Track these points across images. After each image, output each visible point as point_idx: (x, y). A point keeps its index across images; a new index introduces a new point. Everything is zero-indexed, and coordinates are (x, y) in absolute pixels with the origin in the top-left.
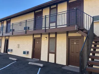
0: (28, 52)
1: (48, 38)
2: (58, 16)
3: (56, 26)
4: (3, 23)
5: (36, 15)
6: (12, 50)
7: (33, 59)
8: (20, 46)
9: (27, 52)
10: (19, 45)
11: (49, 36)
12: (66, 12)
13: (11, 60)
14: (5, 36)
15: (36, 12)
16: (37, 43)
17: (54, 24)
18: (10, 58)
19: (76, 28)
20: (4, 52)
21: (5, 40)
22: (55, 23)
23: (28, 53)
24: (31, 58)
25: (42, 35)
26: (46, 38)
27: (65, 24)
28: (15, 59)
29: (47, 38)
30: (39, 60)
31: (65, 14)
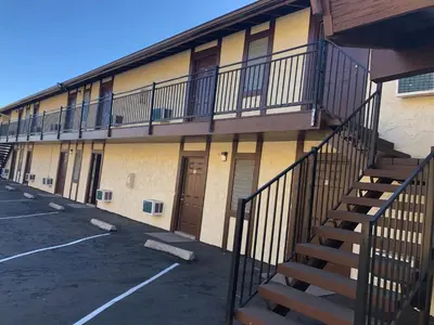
0: (162, 204)
1: (230, 155)
2: (273, 64)
3: (264, 107)
4: (90, 90)
5: (196, 63)
6: (111, 193)
7: (176, 232)
8: (138, 181)
9: (157, 205)
10: (133, 177)
11: (235, 147)
12: (304, 50)
13: (97, 226)
14: (94, 142)
15: (198, 49)
16: (195, 172)
17: (256, 101)
18: (94, 221)
19: (313, 119)
20: (87, 201)
21: (93, 155)
22: (259, 97)
23: (159, 208)
24: (168, 228)
25: (212, 144)
26: (223, 157)
27: (296, 100)
28: (108, 227)
29: (226, 154)
30: (193, 238)
31: (301, 57)
